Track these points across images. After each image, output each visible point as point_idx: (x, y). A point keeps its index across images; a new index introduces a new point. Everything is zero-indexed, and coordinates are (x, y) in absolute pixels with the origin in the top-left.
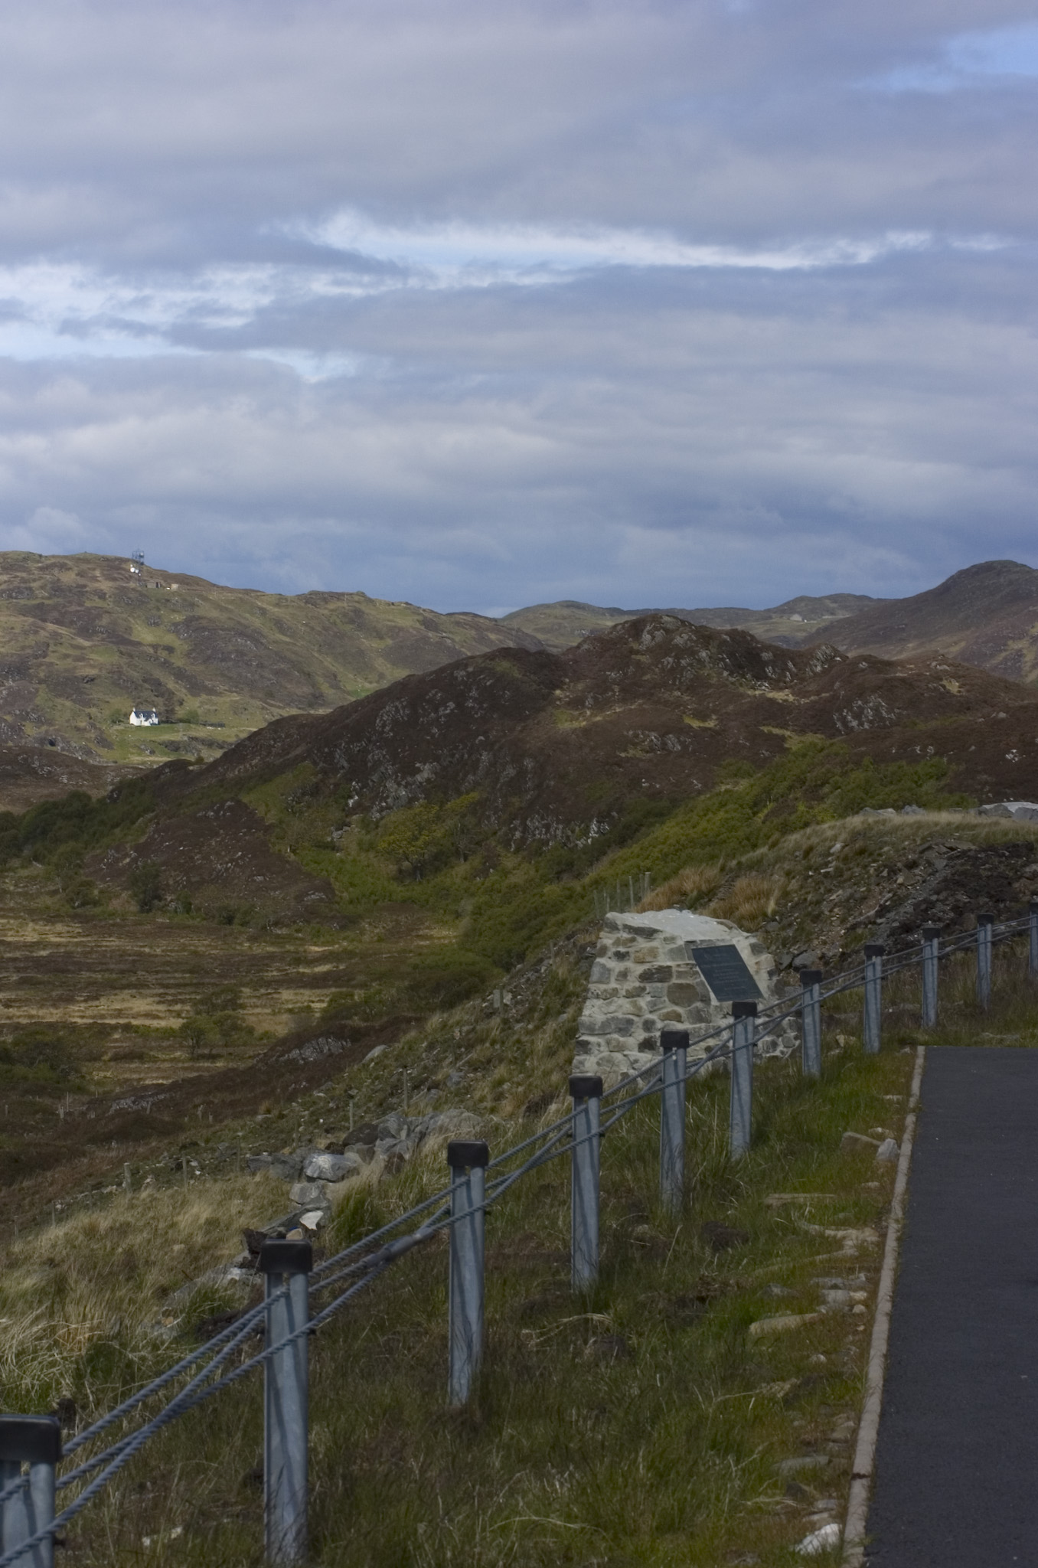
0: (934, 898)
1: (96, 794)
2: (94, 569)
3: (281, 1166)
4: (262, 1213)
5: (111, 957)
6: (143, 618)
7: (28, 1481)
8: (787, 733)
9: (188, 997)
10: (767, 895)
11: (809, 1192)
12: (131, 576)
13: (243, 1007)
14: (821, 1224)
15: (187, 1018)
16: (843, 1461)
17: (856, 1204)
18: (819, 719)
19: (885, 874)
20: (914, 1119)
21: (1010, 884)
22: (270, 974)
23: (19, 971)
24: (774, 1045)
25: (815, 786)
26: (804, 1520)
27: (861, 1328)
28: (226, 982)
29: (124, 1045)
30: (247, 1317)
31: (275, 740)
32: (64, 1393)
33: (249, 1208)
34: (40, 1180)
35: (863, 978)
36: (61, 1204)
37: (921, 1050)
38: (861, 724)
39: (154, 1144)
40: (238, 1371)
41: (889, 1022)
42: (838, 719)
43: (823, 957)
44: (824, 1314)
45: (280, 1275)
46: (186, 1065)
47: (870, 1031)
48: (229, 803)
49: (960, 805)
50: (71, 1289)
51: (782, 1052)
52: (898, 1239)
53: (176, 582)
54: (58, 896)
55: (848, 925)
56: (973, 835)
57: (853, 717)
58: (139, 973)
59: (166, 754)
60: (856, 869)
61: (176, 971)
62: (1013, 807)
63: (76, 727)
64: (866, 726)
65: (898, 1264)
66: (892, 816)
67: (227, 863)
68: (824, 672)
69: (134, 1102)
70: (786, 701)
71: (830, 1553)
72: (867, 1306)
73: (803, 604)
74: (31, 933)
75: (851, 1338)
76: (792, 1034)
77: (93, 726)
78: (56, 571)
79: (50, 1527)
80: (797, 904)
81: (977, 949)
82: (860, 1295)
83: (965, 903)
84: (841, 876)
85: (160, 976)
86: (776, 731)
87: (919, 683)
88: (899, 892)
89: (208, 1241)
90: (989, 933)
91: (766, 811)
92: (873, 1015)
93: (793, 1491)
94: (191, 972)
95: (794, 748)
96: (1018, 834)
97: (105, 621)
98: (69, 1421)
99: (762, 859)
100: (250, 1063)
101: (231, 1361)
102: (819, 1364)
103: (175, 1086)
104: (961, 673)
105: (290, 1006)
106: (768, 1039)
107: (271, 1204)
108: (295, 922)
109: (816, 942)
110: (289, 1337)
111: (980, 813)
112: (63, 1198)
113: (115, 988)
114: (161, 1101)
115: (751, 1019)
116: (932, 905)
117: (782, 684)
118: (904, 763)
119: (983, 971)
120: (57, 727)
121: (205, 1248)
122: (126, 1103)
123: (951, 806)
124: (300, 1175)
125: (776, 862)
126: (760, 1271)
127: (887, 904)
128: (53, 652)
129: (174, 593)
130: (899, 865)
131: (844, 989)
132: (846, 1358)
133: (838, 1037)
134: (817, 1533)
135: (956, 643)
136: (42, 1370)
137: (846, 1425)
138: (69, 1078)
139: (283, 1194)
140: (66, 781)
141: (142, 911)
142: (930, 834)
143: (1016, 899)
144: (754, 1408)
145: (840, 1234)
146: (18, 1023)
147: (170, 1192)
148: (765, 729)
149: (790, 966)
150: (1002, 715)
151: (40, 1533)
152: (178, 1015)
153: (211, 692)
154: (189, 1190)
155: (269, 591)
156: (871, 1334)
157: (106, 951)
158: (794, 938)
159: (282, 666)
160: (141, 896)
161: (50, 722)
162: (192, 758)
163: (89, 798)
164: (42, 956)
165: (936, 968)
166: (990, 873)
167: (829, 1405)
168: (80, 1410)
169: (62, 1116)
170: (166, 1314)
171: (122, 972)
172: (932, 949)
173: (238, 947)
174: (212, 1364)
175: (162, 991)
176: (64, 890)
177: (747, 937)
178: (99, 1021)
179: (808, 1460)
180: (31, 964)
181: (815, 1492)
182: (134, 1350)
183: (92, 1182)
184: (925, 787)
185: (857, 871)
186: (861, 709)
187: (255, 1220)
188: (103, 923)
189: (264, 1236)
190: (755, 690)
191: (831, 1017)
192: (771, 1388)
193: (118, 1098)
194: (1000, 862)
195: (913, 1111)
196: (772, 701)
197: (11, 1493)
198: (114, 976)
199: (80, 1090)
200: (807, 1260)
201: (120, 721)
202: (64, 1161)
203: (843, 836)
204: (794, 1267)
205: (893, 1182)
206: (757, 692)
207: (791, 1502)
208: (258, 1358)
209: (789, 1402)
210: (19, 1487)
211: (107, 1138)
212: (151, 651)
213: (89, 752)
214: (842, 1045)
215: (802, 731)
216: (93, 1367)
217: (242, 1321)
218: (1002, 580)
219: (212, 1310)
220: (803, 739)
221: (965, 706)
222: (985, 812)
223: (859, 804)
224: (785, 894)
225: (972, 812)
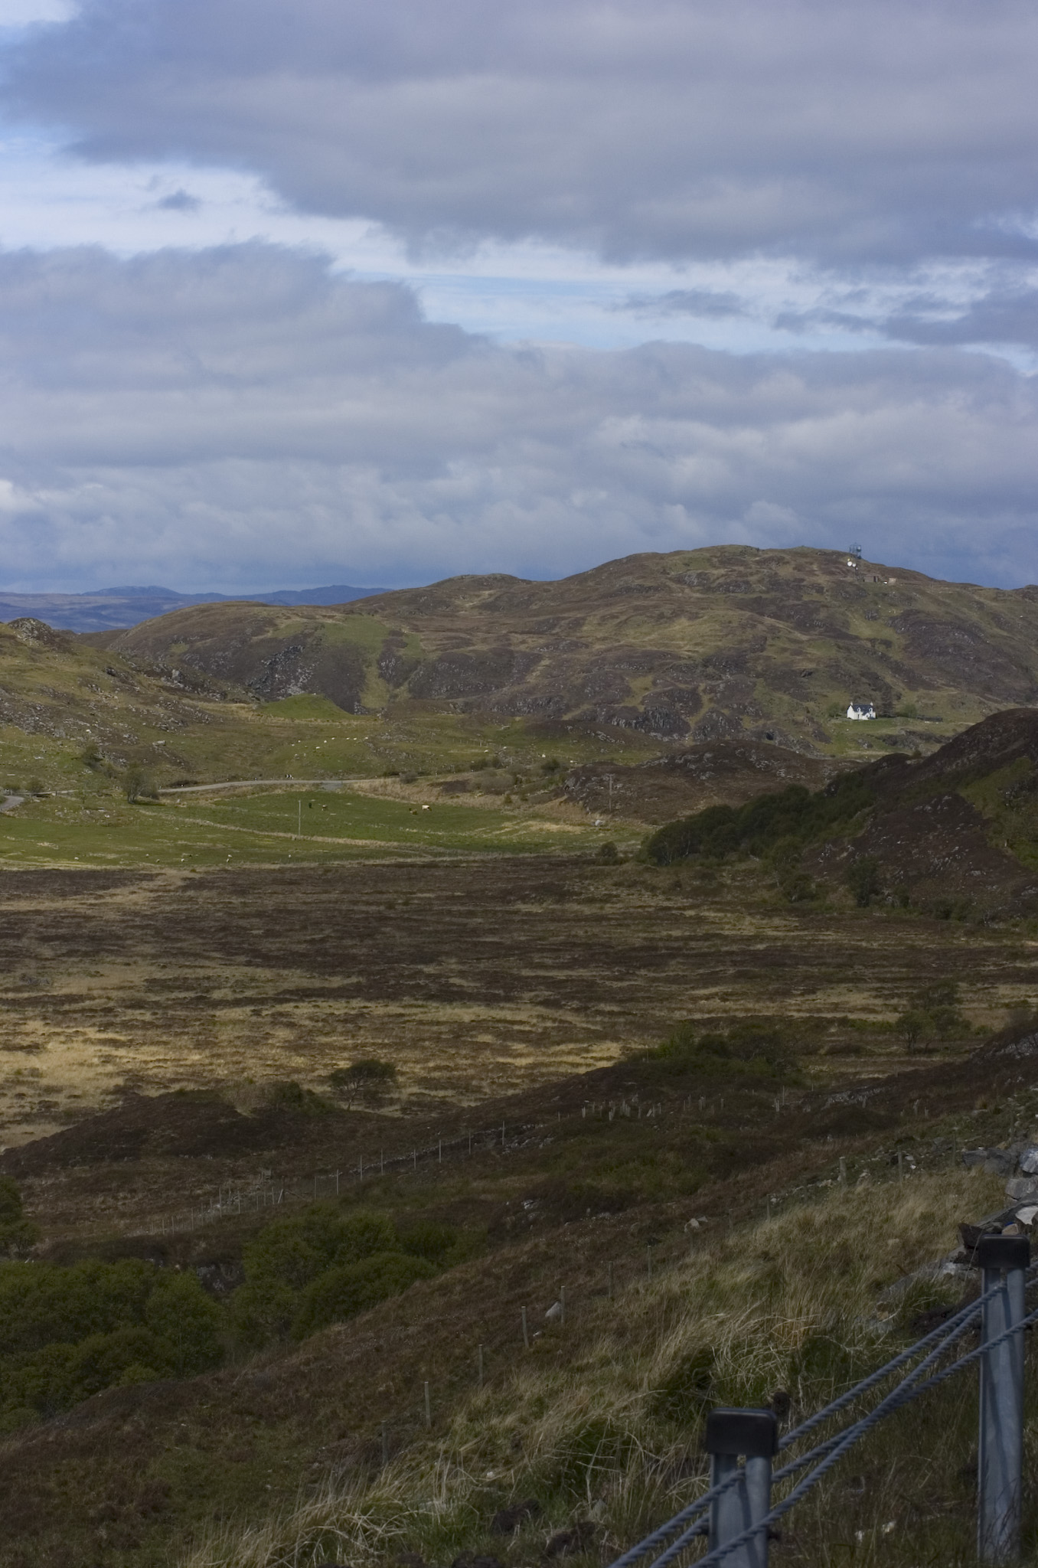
1: (814, 788)
2: (812, 564)
3: (996, 1161)
4: (977, 1207)
5: (828, 951)
6: (861, 612)
7: (744, 1474)
9: (904, 991)
12: (848, 571)
13: (960, 1001)
15: (903, 1012)
22: (987, 969)
23: (735, 965)
28: (943, 977)
29: (841, 1039)
30: (964, 1312)
31: (992, 734)
32: (779, 1387)
33: (964, 1203)
34: (755, 1173)
36: (777, 1197)
39: (869, 1138)
40: (954, 1366)
45: (999, 1269)
46: (902, 1059)
48: (946, 798)
50: (785, 1282)
53: (894, 577)
54: (776, 890)
58: (856, 967)
59: (882, 748)
61: (892, 966)
63: (793, 720)
67: (944, 857)
69: (850, 1096)
74: (748, 926)
77: (811, 720)
78: (773, 566)
79: (765, 1521)
85: (876, 970)
89: (923, 1235)
94: (907, 966)
97: (823, 614)
98: (783, 1414)
100: (966, 1057)
101: (948, 1355)
103: (890, 1081)
105: (1007, 1001)
107: (987, 1198)
108: (1012, 917)
110: (1007, 1332)
112: (779, 1191)
113: (830, 982)
114: (877, 1095)
120: (774, 721)
121: (920, 1243)
122: (842, 1097)
124: (1015, 1171)
128: (771, 645)
129: (894, 587)
136: (757, 1363)
138: (786, 1071)
139: (998, 1189)
140: (783, 775)
141: (859, 905)
146: (735, 1016)
147: (886, 1186)
151: (755, 1526)
152: (895, 1009)
153: (929, 686)
154: (904, 1184)
155: (986, 585)
157: (823, 945)
159: (1000, 660)
160: (859, 890)
161: (768, 716)
162: (910, 753)
163: (807, 792)
164: (759, 950)
168: (794, 1404)
169: (778, 1110)
170: (882, 1308)
171: (839, 966)
173: (955, 942)
174: (928, 1358)
175: (879, 985)
176: (781, 884)
178: (816, 1015)
180: (747, 958)
182: (851, 1343)
183: (807, 1175)
187: (970, 1214)
188: (820, 917)
189: (978, 1230)
193: (834, 1092)
197: (726, 1487)
198: (831, 970)
199: (797, 1084)
201: (837, 715)
202: (780, 1155)
208: (974, 1353)
210: (734, 1480)
211: (823, 1132)
212: (869, 645)
213: (807, 747)
216: (808, 1361)
217: (958, 1316)
219: (928, 1305)
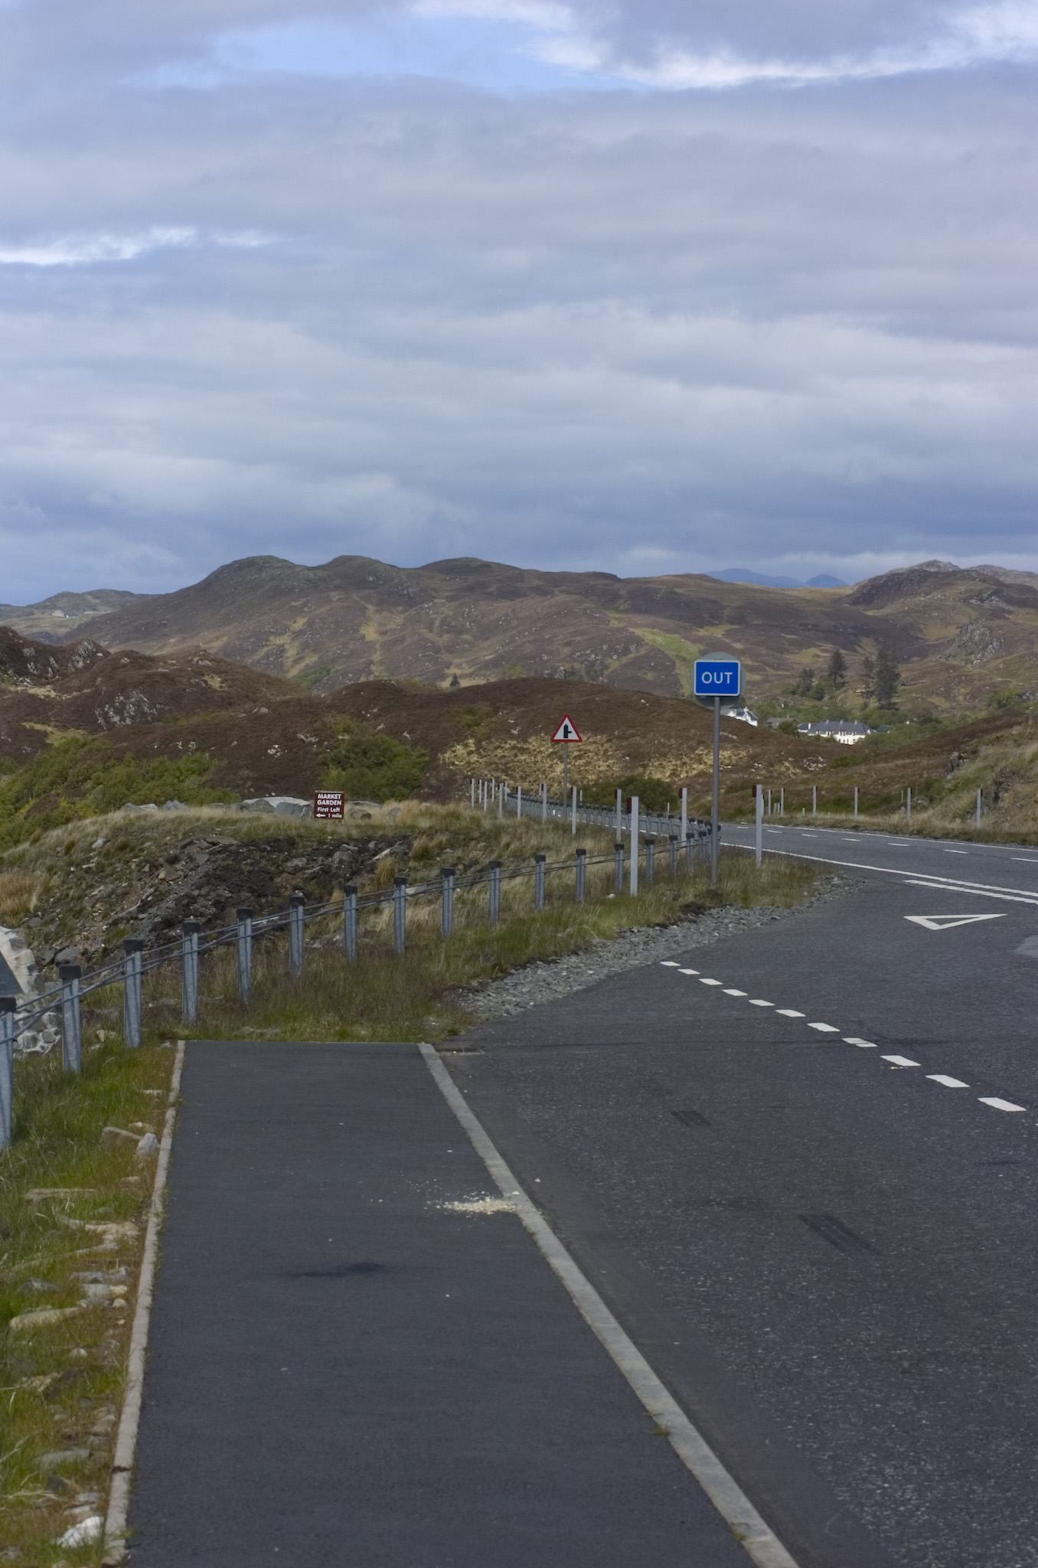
0: (196, 893)
8: (49, 729)
10: (29, 890)
11: (70, 1187)
14: (81, 1218)
16: (104, 1454)
17: (116, 1199)
18: (81, 714)
19: (147, 869)
20: (174, 1113)
21: (271, 879)
24: (35, 1040)
25: (78, 782)
26: (66, 1513)
27: (122, 1322)
35: (123, 973)
37: (181, 1044)
38: (123, 719)
41: (149, 1017)
42: (100, 715)
43: (85, 953)
44: (84, 1309)
47: (130, 1026)
49: (222, 800)
51: (43, 1048)
52: (159, 1233)
55: (110, 921)
56: (235, 830)
57: (115, 713)
60: (118, 865)
62: (275, 801)
64: (128, 721)
65: (158, 1258)
66: (153, 811)
68: (86, 667)
70: (48, 696)
71: (91, 1546)
72: (127, 1300)
73: (65, 600)
75: (111, 1332)
76: (52, 1029)
80: (59, 900)
81: (238, 943)
82: (121, 1289)
83: (227, 898)
84: (103, 871)
86: (38, 727)
87: (181, 679)
88: (161, 887)
90: (249, 928)
91: (28, 807)
92: (133, 1010)
93: (54, 1484)
95: (56, 744)
96: (279, 829)
99: (24, 855)
102: (79, 1358)
104: (223, 669)
106: (28, 1034)
109: (78, 938)
111: (242, 808)
115: (10, 1014)
116: (193, 900)
117: (43, 680)
118: (166, 758)
119: (243, 965)
123: (214, 802)
125: (38, 858)
126: (21, 1266)
127: (149, 899)
130: (161, 860)
131: (103, 984)
132: (106, 1352)
133: (98, 1032)
134: (78, 1526)
135: (217, 638)
137: (106, 1418)
142: (191, 829)
143: (277, 894)
144: (15, 1401)
145: (100, 1228)
148: (27, 725)
149: (52, 961)
150: (264, 710)
156: (131, 1328)
158: (56, 933)
165: (195, 962)
166: (251, 868)
167: (89, 1399)
172: (192, 943)
177: (7, 933)
179: (69, 1453)
181: (75, 1485)
184: (187, 783)
185: (119, 866)
186: (123, 705)
190: (17, 686)
191: (92, 1012)
192: (32, 1383)
194: (262, 857)
195: (173, 1105)
196: (34, 697)
200: (68, 1255)
203: (105, 832)
204: (54, 1261)
205: (153, 1176)
206: (19, 688)
207: (52, 1496)
209: (50, 1395)
214: (103, 1040)
215: (64, 726)
218: (264, 575)
220: (64, 735)
221: (227, 702)
222: (247, 807)
223: (121, 799)
224: (47, 890)
225: (234, 807)
